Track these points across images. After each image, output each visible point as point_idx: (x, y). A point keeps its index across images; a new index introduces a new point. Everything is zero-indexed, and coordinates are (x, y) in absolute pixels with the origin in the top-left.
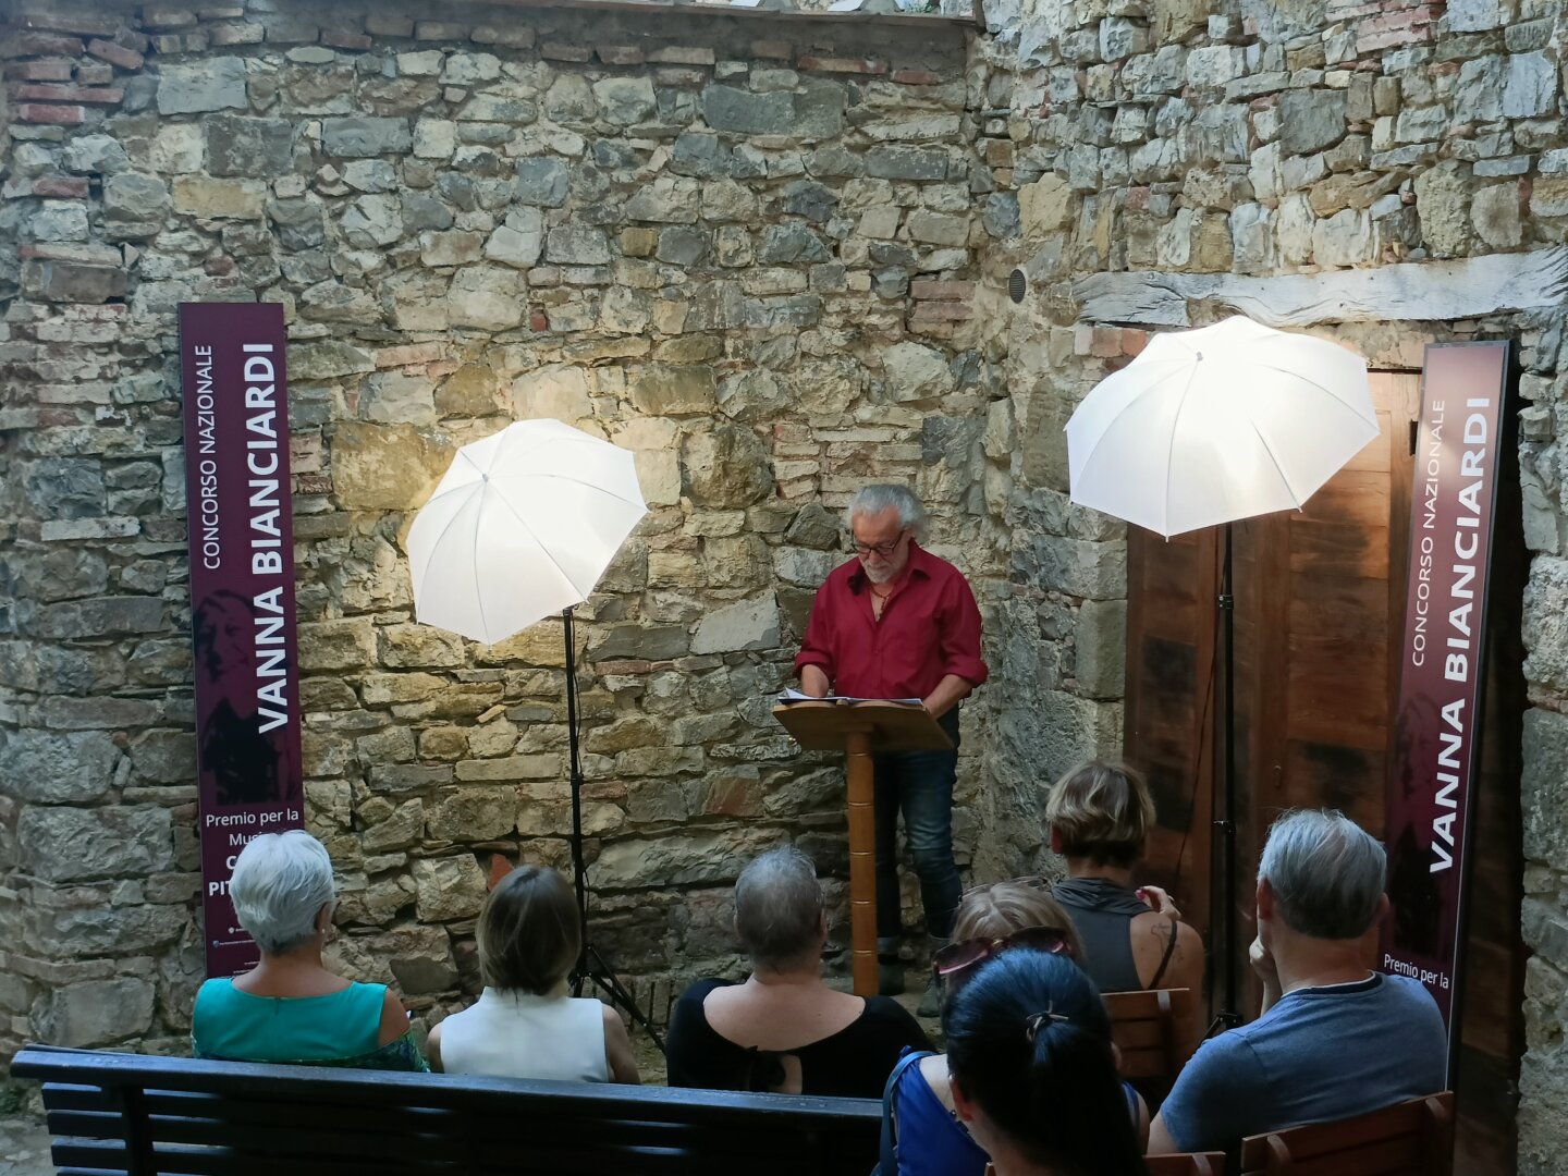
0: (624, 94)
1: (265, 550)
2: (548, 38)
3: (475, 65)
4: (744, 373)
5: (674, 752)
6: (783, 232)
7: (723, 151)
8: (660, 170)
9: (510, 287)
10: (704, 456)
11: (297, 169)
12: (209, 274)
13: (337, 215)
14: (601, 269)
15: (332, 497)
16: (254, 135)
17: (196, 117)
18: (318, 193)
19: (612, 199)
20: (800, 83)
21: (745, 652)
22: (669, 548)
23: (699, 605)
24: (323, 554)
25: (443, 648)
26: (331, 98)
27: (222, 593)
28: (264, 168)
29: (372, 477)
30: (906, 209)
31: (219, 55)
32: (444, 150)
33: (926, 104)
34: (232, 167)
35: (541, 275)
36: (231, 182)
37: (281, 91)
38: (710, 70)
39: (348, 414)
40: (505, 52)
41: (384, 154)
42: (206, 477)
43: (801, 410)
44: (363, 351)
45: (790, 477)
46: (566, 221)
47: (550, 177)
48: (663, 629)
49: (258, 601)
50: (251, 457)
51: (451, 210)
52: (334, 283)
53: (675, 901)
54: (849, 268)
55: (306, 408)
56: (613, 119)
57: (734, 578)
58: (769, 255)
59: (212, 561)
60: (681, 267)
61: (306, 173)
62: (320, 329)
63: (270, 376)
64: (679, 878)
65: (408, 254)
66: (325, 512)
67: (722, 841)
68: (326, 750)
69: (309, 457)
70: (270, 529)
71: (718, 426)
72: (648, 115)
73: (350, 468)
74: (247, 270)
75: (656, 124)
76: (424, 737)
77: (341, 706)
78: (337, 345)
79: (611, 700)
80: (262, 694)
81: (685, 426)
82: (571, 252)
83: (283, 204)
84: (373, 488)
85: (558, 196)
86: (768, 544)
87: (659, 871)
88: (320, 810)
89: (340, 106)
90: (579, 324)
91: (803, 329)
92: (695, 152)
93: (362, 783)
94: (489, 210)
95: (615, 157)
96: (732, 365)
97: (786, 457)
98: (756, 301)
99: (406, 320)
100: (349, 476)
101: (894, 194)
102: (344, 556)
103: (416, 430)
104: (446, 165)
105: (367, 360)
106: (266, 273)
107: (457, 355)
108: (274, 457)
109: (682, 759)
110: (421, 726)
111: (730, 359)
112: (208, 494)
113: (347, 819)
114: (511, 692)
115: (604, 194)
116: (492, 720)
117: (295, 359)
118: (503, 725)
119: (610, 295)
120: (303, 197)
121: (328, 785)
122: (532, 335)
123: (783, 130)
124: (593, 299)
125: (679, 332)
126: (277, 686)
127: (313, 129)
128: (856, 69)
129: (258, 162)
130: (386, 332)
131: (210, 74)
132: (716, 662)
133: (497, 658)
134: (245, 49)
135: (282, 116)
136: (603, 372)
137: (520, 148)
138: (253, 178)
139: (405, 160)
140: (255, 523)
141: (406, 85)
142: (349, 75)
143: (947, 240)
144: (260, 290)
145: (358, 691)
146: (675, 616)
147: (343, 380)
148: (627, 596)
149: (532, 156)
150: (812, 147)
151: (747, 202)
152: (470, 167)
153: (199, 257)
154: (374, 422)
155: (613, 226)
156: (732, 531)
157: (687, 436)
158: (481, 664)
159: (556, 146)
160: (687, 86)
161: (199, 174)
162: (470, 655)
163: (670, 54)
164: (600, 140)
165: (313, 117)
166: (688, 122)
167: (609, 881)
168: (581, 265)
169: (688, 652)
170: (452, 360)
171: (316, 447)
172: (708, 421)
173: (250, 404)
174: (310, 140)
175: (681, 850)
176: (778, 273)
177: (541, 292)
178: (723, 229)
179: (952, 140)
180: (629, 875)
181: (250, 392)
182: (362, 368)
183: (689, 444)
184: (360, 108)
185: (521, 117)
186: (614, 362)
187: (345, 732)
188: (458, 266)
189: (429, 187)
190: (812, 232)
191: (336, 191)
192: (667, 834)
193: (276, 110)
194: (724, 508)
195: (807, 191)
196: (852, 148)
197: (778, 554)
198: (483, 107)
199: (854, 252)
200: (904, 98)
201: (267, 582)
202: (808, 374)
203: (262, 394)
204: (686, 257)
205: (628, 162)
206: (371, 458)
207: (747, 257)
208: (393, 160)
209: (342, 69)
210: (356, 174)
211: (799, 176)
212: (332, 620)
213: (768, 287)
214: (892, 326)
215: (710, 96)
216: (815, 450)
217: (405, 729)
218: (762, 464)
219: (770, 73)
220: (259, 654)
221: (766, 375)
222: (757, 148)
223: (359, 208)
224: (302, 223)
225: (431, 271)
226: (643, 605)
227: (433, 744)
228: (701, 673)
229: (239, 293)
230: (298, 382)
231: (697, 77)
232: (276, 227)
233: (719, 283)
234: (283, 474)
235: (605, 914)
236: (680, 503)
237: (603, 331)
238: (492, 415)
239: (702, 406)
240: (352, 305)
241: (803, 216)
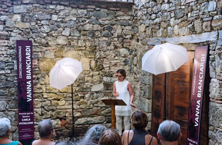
0: (82, 12)
1: (29, 76)
2: (71, 4)
3: (60, 7)
4: (99, 52)
5: (88, 105)
6: (105, 32)
7: (96, 20)
8: (87, 23)
9: (65, 39)
10: (93, 63)
11: (34, 21)
12: (21, 36)
13: (40, 28)
14: (78, 37)
15: (39, 68)
16: (28, 16)
17: (19, 13)
18: (37, 25)
19: (80, 27)
20: (108, 11)
21: (99, 91)
22: (88, 76)
23: (92, 85)
24: (37, 76)
25: (55, 90)
26: (39, 11)
27: (22, 81)
28: (29, 21)
29: (45, 65)
30: (123, 29)
31: (23, 5)
32: (56, 19)
33: (126, 15)
34: (24, 21)
35: (70, 37)
36: (24, 23)
37: (32, 10)
38: (95, 9)
39: (41, 57)
40: (65, 6)
41: (47, 20)
42: (20, 65)
43: (107, 57)
44: (44, 48)
45: (106, 67)
46: (73, 30)
47: (71, 24)
48: (87, 88)
49: (27, 83)
50: (27, 62)
51: (57, 28)
52: (39, 38)
53: (88, 126)
54: (115, 38)
55: (35, 55)
56: (80, 16)
57: (97, 81)
58: (103, 35)
59: (21, 77)
60: (90, 37)
61: (36, 22)
62: (37, 44)
63: (30, 51)
64: (89, 123)
65: (50, 34)
66: (38, 70)
67: (95, 118)
68: (38, 104)
69: (36, 62)
70: (29, 73)
71: (95, 59)
72: (86, 15)
73: (42, 64)
74: (27, 36)
75: (87, 16)
76: (52, 102)
77: (40, 98)
78: (40, 47)
79: (79, 98)
80: (28, 96)
81: (90, 59)
82: (74, 34)
83: (32, 26)
84: (45, 67)
85: (72, 26)
86: (102, 76)
87: (86, 122)
88: (37, 112)
89: (41, 12)
90: (75, 44)
91: (108, 46)
92: (92, 20)
93: (43, 109)
94: (62, 28)
95: (81, 21)
96: (97, 51)
97: (105, 64)
98: (101, 42)
99: (50, 43)
100: (41, 65)
101: (121, 27)
102: (41, 77)
103: (51, 59)
104: (56, 21)
105: (44, 49)
106: (29, 36)
107: (57, 49)
108: (30, 62)
109: (89, 106)
110: (52, 101)
111: (97, 50)
112: (20, 67)
113: (41, 114)
114: (65, 96)
115: (79, 26)
116: (62, 100)
117: (34, 49)
118: (64, 101)
119: (80, 40)
120: (35, 25)
121: (38, 109)
122: (68, 46)
123: (105, 18)
124: (77, 41)
125: (90, 46)
126: (30, 95)
127: (37, 16)
128: (116, 9)
129: (28, 20)
130: (47, 45)
131: (21, 7)
132: (94, 93)
133: (63, 91)
134: (27, 4)
135: (32, 14)
136: (79, 51)
137: (67, 19)
138: (28, 22)
139: (50, 21)
140: (27, 72)
141: (50, 10)
142: (42, 8)
143: (129, 34)
144: (29, 38)
145: (43, 95)
146: (89, 86)
147: (41, 52)
148: (82, 83)
149: (69, 20)
150: (109, 20)
151: (100, 28)
152: (60, 22)
153: (20, 34)
154: (45, 58)
155: (80, 31)
156: (97, 74)
157: (91, 61)
158: (60, 92)
159: (72, 19)
160: (91, 11)
161: (19, 22)
162: (59, 91)
163: (89, 6)
164: (79, 18)
165: (37, 14)
166: (91, 16)
167: (79, 123)
168: (75, 36)
169: (90, 91)
170: (56, 49)
171: (37, 61)
172: (94, 59)
173: (27, 55)
174: (36, 17)
175: (89, 119)
176: (104, 38)
177: (70, 40)
178: (96, 31)
179: (130, 20)
180: (82, 122)
181: (27, 53)
182: (44, 50)
183: (91, 62)
184: (44, 13)
185: (67, 15)
186: (80, 50)
187: (41, 102)
188: (58, 36)
189: (53, 24)
190: (109, 32)
191: (40, 25)
192: (87, 117)
193: (31, 13)
194: (96, 71)
195: (109, 26)
196: (115, 21)
197: (104, 78)
198: (62, 13)
199: (115, 35)
200: (123, 14)
201: (29, 80)
202: (108, 52)
203: (28, 53)
204: (91, 35)
205: (83, 22)
206: (45, 63)
207: (100, 36)
208: (48, 20)
209: (41, 7)
210: (43, 22)
211: (107, 24)
212: (39, 86)
213: (103, 40)
214: (121, 46)
215: (95, 13)
216: (109, 63)
217: (49, 101)
218: (101, 65)
219: (103, 10)
220: (27, 90)
221: (102, 52)
222: (101, 20)
223: (43, 27)
224: (35, 29)
225: (54, 37)
226: (84, 84)
227: (53, 103)
228: (92, 94)
229: (25, 39)
230: (34, 52)
231: (93, 10)
232: (31, 30)
233: (96, 39)
234: (31, 65)
235: (78, 128)
236: (90, 70)
237: (79, 45)
238: (62, 57)
239: (93, 56)
240: (42, 41)
241: (108, 30)
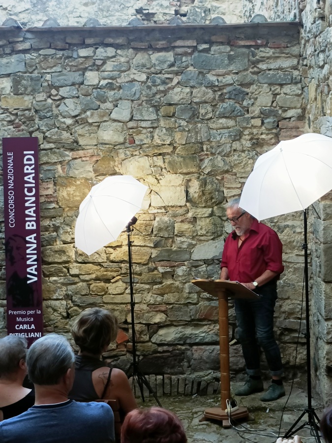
0: (162, 58)
1: (30, 221)
2: (132, 41)
3: (106, 52)
4: (210, 158)
5: (185, 295)
6: (225, 105)
7: (201, 76)
8: (176, 85)
9: (120, 129)
10: (195, 187)
11: (43, 91)
12: (14, 128)
13: (58, 106)
14: (152, 121)
15: (58, 203)
16: (28, 81)
17: (8, 75)
18: (52, 99)
19: (158, 96)
20: (231, 50)
21: (213, 260)
22: (182, 221)
23: (194, 242)
24: (54, 223)
25: (98, 256)
26: (55, 66)
27: (15, 235)
28: (32, 91)
29: (71, 196)
30: (275, 95)
31: (16, 54)
32: (96, 82)
33: (283, 55)
34: (20, 91)
35: (131, 124)
36: (21, 96)
37: (37, 65)
38: (195, 48)
39: (63, 175)
40: (117, 47)
41: (73, 84)
42: (10, 196)
43: (234, 171)
44: (67, 153)
45: (229, 195)
46: (140, 105)
47: (134, 90)
48: (180, 251)
50: (26, 189)
51: (98, 103)
52: (56, 129)
53: (186, 349)
54: (253, 118)
55: (47, 172)
56: (158, 68)
57: (207, 232)
58: (219, 114)
59: (12, 225)
60: (185, 119)
61: (47, 92)
62: (52, 145)
63: (33, 162)
64: (188, 341)
65: (82, 119)
66: (54, 208)
67: (205, 328)
68: (56, 290)
69: (48, 189)
70: (32, 214)
71: (201, 177)
72: (172, 65)
73: (63, 193)
74: (27, 126)
75: (175, 68)
76: (92, 286)
77: (62, 275)
78: (57, 151)
79: (161, 276)
81: (187, 177)
82: (141, 114)
83: (38, 103)
84: (72, 200)
85: (137, 96)
86: (222, 220)
87: (180, 339)
88: (55, 310)
89: (58, 69)
90: (145, 141)
91: (233, 141)
92: (189, 78)
93: (70, 302)
94: (112, 102)
95: (158, 81)
96: (207, 155)
97: (229, 188)
98: (215, 131)
99: (82, 142)
100: (63, 196)
101: (271, 89)
102: (61, 223)
103: (86, 179)
104: (96, 87)
105: (68, 156)
106: (33, 127)
107: (101, 153)
108: (34, 189)
109: (188, 298)
110: (90, 283)
111: (205, 153)
112: (11, 202)
113: (65, 314)
114: (123, 272)
115: (154, 95)
116: (116, 281)
117: (43, 156)
118: (120, 283)
119: (157, 130)
120: (45, 100)
121: (58, 302)
122: (129, 145)
123: (224, 68)
124: (151, 132)
125: (184, 143)
126: (33, 268)
127: (48, 77)
128: (253, 44)
129: (29, 89)
130: (75, 146)
131: (13, 60)
132: (201, 263)
133: (117, 260)
134: (25, 51)
135: (38, 73)
136: (155, 158)
137: (123, 79)
138: (28, 95)
139: (81, 86)
140: (27, 212)
141: (81, 60)
142: (61, 58)
143: (292, 105)
144: (31, 133)
145: (68, 270)
146: (185, 246)
147: (61, 162)
148: (167, 238)
149: (127, 82)
150: (237, 73)
151: (210, 94)
152: (104, 87)
153: (11, 122)
154: (72, 177)
155: (159, 106)
156: (206, 215)
157: (189, 181)
158: (112, 262)
159: (136, 78)
160: (186, 54)
161: (9, 94)
162: (108, 258)
163: (179, 43)
164: (153, 75)
165: (48, 73)
166: (187, 67)
167: (161, 341)
168: (146, 120)
169: (190, 259)
170: (99, 155)
171: (51, 186)
172: (196, 175)
173: (26, 171)
174: (47, 81)
175: (189, 331)
176: (223, 121)
177: (131, 130)
178: (201, 105)
179: (295, 68)
180: (169, 339)
181: (26, 167)
182: (67, 158)
183: (190, 184)
184: (66, 69)
185: (123, 69)
186: (160, 154)
187: (63, 284)
188: (101, 122)
189: (90, 95)
190: (237, 105)
191: (56, 98)
192: (183, 325)
193: (36, 71)
194: (205, 207)
195: (234, 90)
196: (253, 73)
197: (226, 224)
198: (109, 66)
199: (254, 112)
200: (274, 53)
201: (31, 232)
202: (236, 157)
203: (30, 168)
204: (187, 116)
205: (164, 82)
206: (71, 189)
207: (210, 115)
208: (77, 86)
209: (58, 56)
210: (63, 92)
211: (231, 84)
212: (58, 245)
213: (219, 126)
214: (271, 139)
215: (195, 57)
216: (239, 185)
217: (85, 284)
218: (219, 191)
219: (218, 47)
221: (219, 158)
222: (213, 75)
223: (65, 103)
224: (45, 109)
225: (91, 124)
226: (173, 242)
227: (94, 289)
228: (196, 267)
229: (24, 134)
230: (44, 164)
231: (189, 51)
232: (36, 111)
233: (199, 125)
234: (37, 195)
235: (160, 352)
236: (186, 205)
237: (155, 143)
238: (115, 173)
239: (194, 170)
240: (62, 137)
241: (233, 99)
